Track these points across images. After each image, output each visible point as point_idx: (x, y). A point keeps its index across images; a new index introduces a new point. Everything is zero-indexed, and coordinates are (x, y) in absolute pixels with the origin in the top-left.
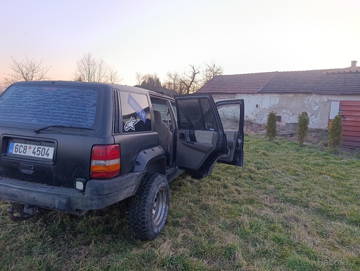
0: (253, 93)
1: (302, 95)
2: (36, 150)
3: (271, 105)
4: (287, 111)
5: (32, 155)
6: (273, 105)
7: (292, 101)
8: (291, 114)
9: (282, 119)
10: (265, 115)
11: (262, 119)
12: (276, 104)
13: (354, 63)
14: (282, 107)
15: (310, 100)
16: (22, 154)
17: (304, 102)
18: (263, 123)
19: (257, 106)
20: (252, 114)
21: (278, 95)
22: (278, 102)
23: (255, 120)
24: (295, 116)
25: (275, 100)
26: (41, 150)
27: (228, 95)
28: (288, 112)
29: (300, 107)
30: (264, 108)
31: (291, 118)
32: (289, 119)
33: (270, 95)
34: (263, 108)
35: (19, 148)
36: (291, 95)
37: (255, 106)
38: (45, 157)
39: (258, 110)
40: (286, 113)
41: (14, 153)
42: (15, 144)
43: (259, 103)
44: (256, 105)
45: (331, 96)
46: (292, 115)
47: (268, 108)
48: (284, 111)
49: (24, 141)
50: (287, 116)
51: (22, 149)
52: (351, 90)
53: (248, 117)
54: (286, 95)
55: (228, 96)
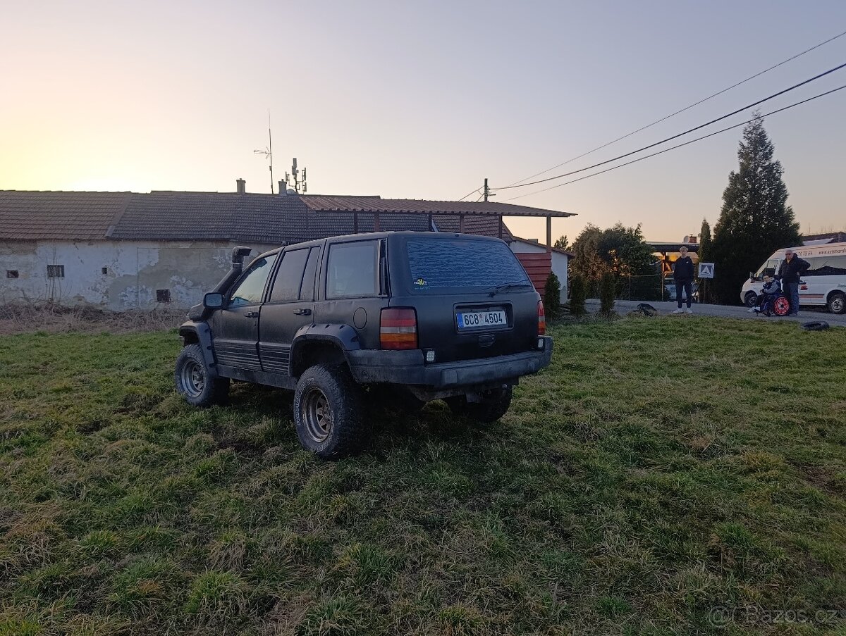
0: (90, 241)
1: (209, 244)
2: (488, 318)
3: (140, 266)
4: (181, 278)
5: (486, 324)
6: (144, 266)
7: (188, 257)
8: (190, 283)
9: (173, 296)
10: (129, 289)
11: (123, 301)
12: (152, 264)
13: (241, 183)
14: (167, 270)
15: (226, 254)
16: (475, 325)
17: (214, 258)
18: (126, 308)
19: (105, 271)
20: (95, 290)
21: (157, 245)
22: (157, 261)
23: (104, 304)
24: (200, 287)
25: (148, 257)
26: (492, 316)
27: (10, 245)
28: (184, 279)
29: (208, 269)
30: (124, 275)
31: (191, 292)
32: (187, 294)
33: (137, 244)
34: (121, 275)
35: (468, 318)
36: (186, 246)
37: (101, 272)
38: (499, 323)
39: (109, 280)
40: (178, 283)
41: (465, 325)
42: (463, 315)
43: (108, 265)
44: (103, 268)
45: (263, 246)
46: (192, 286)
47: (134, 273)
48: (174, 278)
49: (470, 310)
50: (183, 290)
51: (473, 319)
52: (296, 236)
53: (83, 297)
54: (174, 244)
55: (9, 248)
